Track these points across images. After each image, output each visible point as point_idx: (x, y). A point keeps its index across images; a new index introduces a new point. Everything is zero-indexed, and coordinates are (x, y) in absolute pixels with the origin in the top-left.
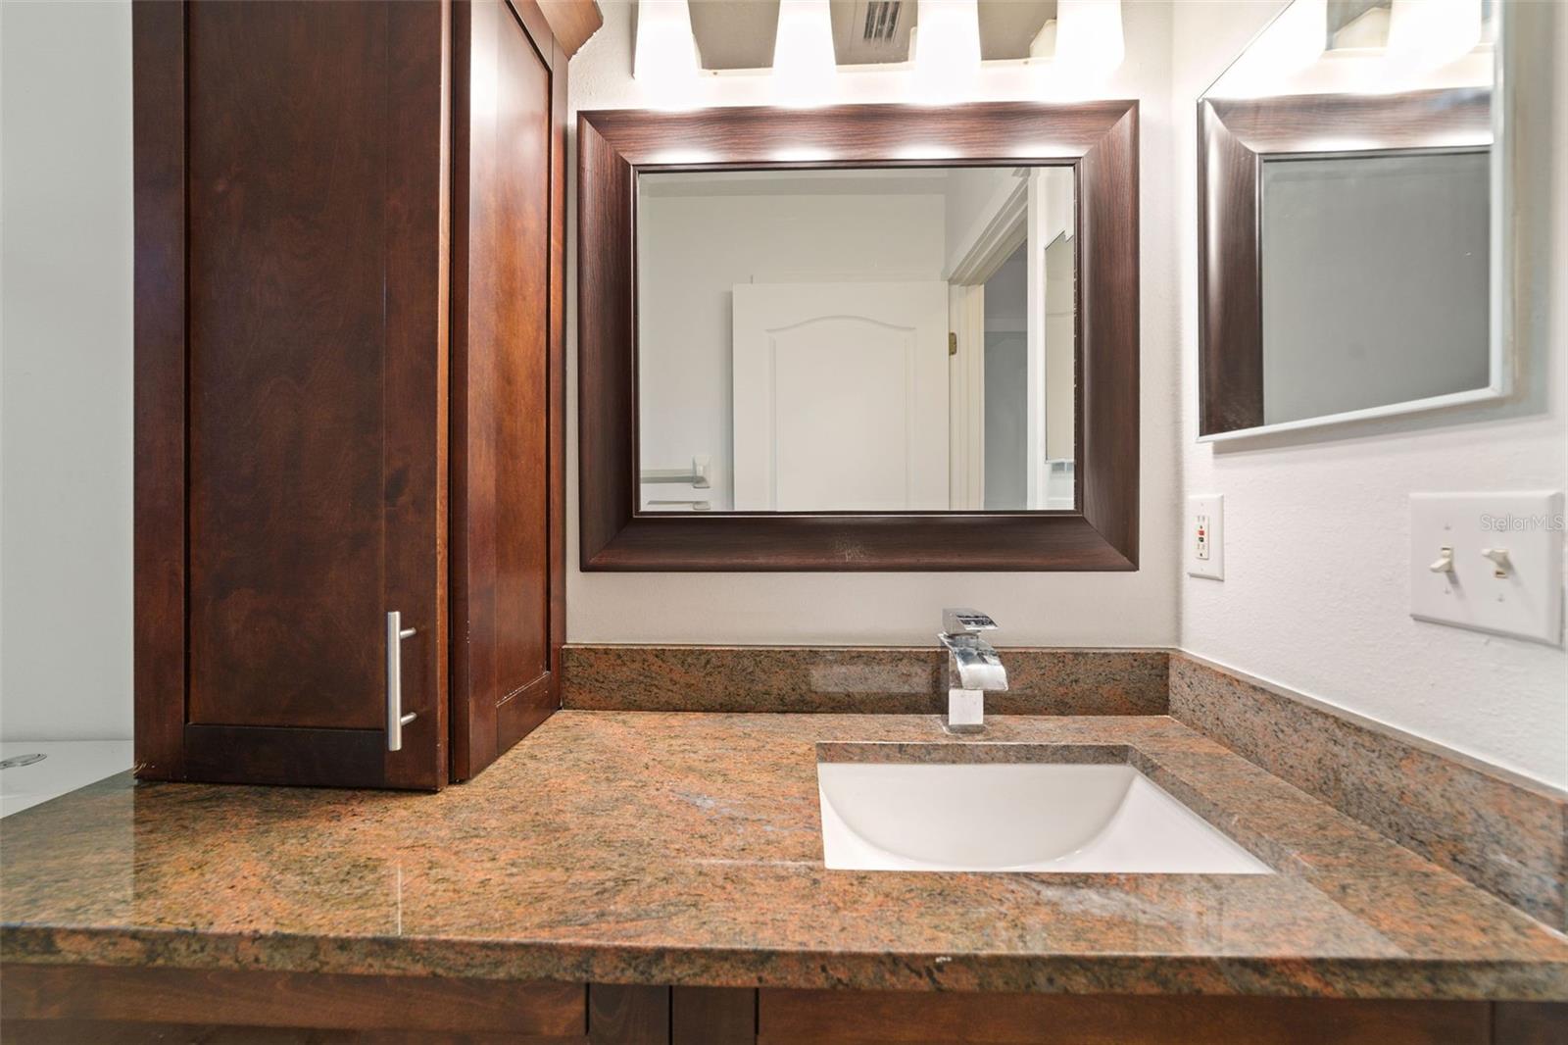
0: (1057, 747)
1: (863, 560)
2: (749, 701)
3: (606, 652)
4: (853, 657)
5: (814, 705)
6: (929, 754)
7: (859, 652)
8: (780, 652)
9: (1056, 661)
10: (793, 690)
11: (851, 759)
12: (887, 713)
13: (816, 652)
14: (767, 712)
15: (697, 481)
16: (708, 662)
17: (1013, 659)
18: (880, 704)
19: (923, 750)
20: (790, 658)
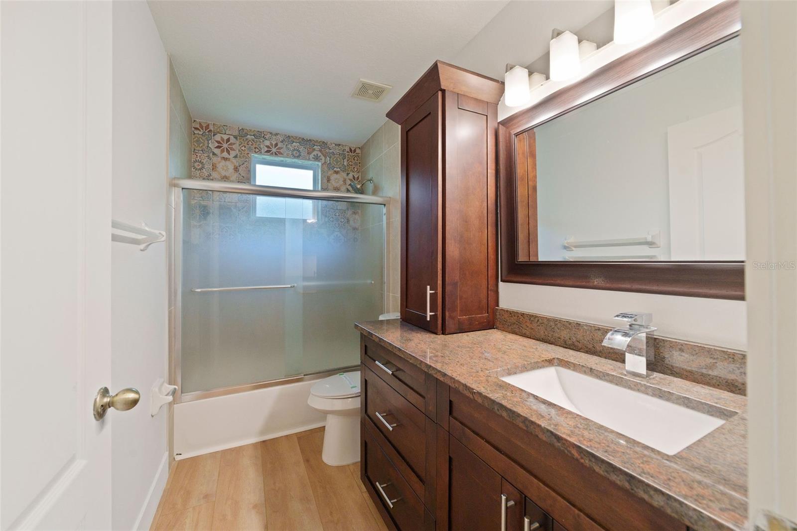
0: (680, 396)
1: (603, 284)
2: (552, 340)
3: (507, 311)
4: (596, 330)
5: (579, 348)
6: (605, 377)
7: (599, 328)
8: (564, 321)
9: (726, 357)
10: (570, 339)
11: (570, 368)
12: (612, 360)
13: (579, 324)
14: (559, 346)
15: (650, 244)
16: (538, 321)
17: (691, 348)
18: (609, 355)
19: (601, 374)
20: (568, 325)
